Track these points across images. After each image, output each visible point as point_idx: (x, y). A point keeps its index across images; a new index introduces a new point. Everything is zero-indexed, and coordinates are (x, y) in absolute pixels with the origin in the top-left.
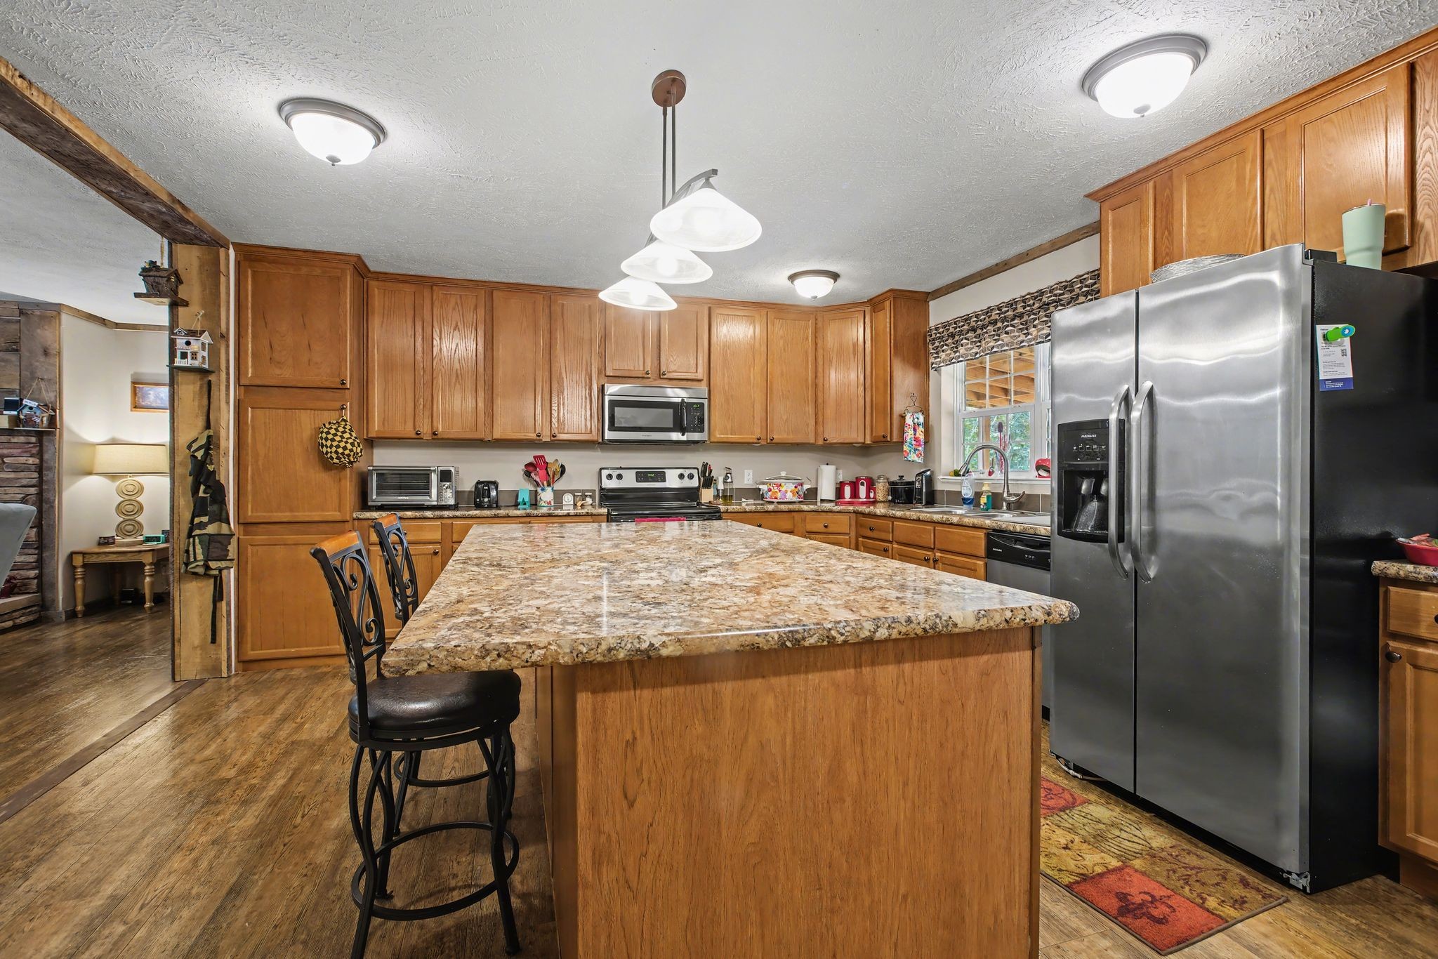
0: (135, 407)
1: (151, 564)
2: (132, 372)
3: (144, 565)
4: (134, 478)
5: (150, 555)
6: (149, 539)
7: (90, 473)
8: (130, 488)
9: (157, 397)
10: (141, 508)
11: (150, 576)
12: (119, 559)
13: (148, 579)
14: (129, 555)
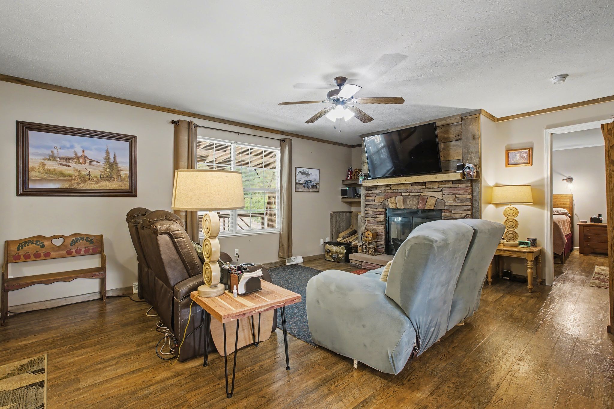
0: (509, 165)
1: (531, 261)
2: (506, 145)
3: (527, 261)
4: (512, 206)
5: (531, 255)
6: (521, 243)
7: (490, 203)
8: (512, 212)
9: (521, 157)
10: (517, 224)
11: (531, 268)
12: (511, 255)
13: (529, 270)
14: (518, 253)
